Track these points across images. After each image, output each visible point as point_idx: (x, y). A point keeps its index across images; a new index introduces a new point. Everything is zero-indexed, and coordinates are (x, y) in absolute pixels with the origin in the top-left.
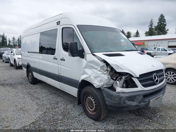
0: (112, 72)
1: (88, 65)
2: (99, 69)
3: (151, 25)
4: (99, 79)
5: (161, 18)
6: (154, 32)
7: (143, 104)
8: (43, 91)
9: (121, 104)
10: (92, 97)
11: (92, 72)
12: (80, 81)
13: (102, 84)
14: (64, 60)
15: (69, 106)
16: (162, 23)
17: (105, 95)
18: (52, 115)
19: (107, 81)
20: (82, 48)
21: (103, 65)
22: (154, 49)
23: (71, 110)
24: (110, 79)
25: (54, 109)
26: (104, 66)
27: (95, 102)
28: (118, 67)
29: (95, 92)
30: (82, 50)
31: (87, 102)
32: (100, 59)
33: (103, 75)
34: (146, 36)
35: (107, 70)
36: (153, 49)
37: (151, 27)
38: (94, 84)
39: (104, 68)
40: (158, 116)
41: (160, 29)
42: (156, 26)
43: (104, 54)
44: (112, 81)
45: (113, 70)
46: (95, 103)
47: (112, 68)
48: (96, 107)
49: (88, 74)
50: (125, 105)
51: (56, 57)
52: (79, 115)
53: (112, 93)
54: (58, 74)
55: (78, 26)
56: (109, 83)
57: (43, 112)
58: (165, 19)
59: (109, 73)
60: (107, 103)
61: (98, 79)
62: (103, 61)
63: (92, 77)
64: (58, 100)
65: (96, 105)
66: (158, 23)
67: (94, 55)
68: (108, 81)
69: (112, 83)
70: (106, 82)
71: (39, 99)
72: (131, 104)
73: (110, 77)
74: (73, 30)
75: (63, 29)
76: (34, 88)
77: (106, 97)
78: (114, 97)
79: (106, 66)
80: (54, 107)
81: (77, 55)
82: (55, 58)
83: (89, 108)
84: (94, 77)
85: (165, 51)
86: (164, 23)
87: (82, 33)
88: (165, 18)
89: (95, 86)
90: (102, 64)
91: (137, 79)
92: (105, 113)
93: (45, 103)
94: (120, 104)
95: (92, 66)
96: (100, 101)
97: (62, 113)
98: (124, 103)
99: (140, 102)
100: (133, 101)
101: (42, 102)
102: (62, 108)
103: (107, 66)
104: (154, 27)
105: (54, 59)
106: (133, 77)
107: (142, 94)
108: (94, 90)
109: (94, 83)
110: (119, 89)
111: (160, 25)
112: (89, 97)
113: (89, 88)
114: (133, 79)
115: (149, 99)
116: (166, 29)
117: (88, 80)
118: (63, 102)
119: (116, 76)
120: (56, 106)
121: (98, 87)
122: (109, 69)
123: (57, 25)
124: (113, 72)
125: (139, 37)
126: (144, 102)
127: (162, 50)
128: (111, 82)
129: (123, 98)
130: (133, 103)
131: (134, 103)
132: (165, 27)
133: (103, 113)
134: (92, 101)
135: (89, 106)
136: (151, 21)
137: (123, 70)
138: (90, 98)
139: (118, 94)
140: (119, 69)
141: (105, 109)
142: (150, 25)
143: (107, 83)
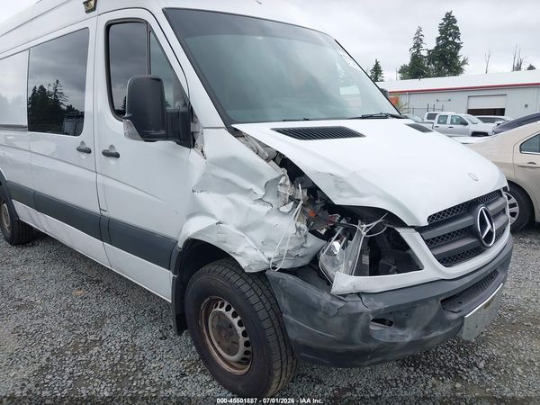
0: (315, 204)
1: (213, 176)
2: (261, 193)
3: (418, 46)
4: (259, 235)
5: (448, 25)
6: (424, 68)
7: (440, 333)
8: (51, 273)
9: (353, 343)
10: (233, 310)
11: (228, 204)
12: (180, 245)
13: (272, 254)
14: (117, 156)
15: (146, 336)
16: (450, 39)
17: (284, 303)
18: (70, 382)
19: (291, 243)
20: (185, 104)
21: (276, 175)
22: (428, 118)
23: (150, 353)
24: (306, 236)
25: (84, 352)
26: (281, 182)
27: (244, 328)
28: (339, 182)
29: (245, 288)
30: (183, 113)
31: (213, 326)
32: (261, 150)
33: (275, 220)
34: (402, 79)
35: (291, 198)
36: (426, 120)
37: (418, 51)
38: (236, 258)
39: (282, 190)
40: (482, 365)
41: (442, 60)
42: (432, 48)
43: (278, 131)
44: (313, 242)
45: (316, 197)
46: (244, 334)
47: (314, 191)
48: (249, 349)
49: (213, 216)
50: (372, 345)
51: (88, 145)
52: (183, 375)
53: (314, 299)
54: (98, 211)
55: (167, 12)
56: (301, 252)
57: (36, 367)
58: (457, 29)
59: (303, 211)
60: (292, 334)
61: (253, 234)
62: (274, 160)
63: (230, 228)
64: (106, 308)
65: (247, 339)
66: (438, 39)
67: (237, 134)
68: (298, 243)
69: (312, 252)
70: (287, 247)
71: (30, 305)
72: (394, 340)
73: (304, 226)
74: (150, 30)
75: (108, 27)
76: (16, 261)
77: (289, 311)
78: (325, 313)
79: (288, 182)
80: (83, 341)
81: (163, 132)
82: (83, 147)
83: (219, 349)
84: (239, 228)
85: (461, 123)
86: (456, 41)
87: (187, 40)
88: (457, 25)
89: (244, 264)
90: (272, 171)
91: (417, 235)
92: (284, 373)
93: (50, 322)
94: (348, 341)
95: (227, 180)
96: (266, 325)
97: (113, 366)
98: (367, 335)
99: (427, 329)
100: (402, 325)
101: (39, 321)
102: (113, 345)
103: (292, 181)
104: (424, 53)
105: (80, 150)
106: (403, 225)
107: (437, 297)
108: (242, 281)
109: (238, 251)
110: (344, 281)
111: (444, 46)
112: (218, 309)
113: (219, 270)
114: (403, 232)
115: (460, 311)
116: (461, 60)
117: (212, 239)
118: (123, 318)
119: (331, 222)
120: (92, 337)
121: (254, 270)
122: (301, 194)
123: (87, 12)
124: (319, 207)
125: (382, 81)
126: (443, 328)
127: (452, 122)
128: (308, 245)
129: (362, 317)
130: (400, 333)
131: (407, 335)
132: (457, 54)
133: (277, 374)
134: (231, 326)
135: (218, 343)
136: (418, 32)
137: (361, 195)
138: (223, 310)
139: (341, 304)
140: (344, 194)
141: (284, 357)
142: (414, 47)
143: (294, 250)
